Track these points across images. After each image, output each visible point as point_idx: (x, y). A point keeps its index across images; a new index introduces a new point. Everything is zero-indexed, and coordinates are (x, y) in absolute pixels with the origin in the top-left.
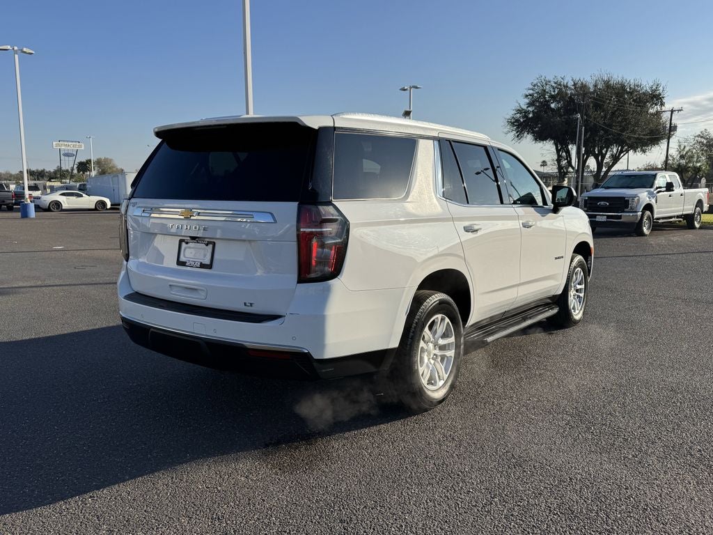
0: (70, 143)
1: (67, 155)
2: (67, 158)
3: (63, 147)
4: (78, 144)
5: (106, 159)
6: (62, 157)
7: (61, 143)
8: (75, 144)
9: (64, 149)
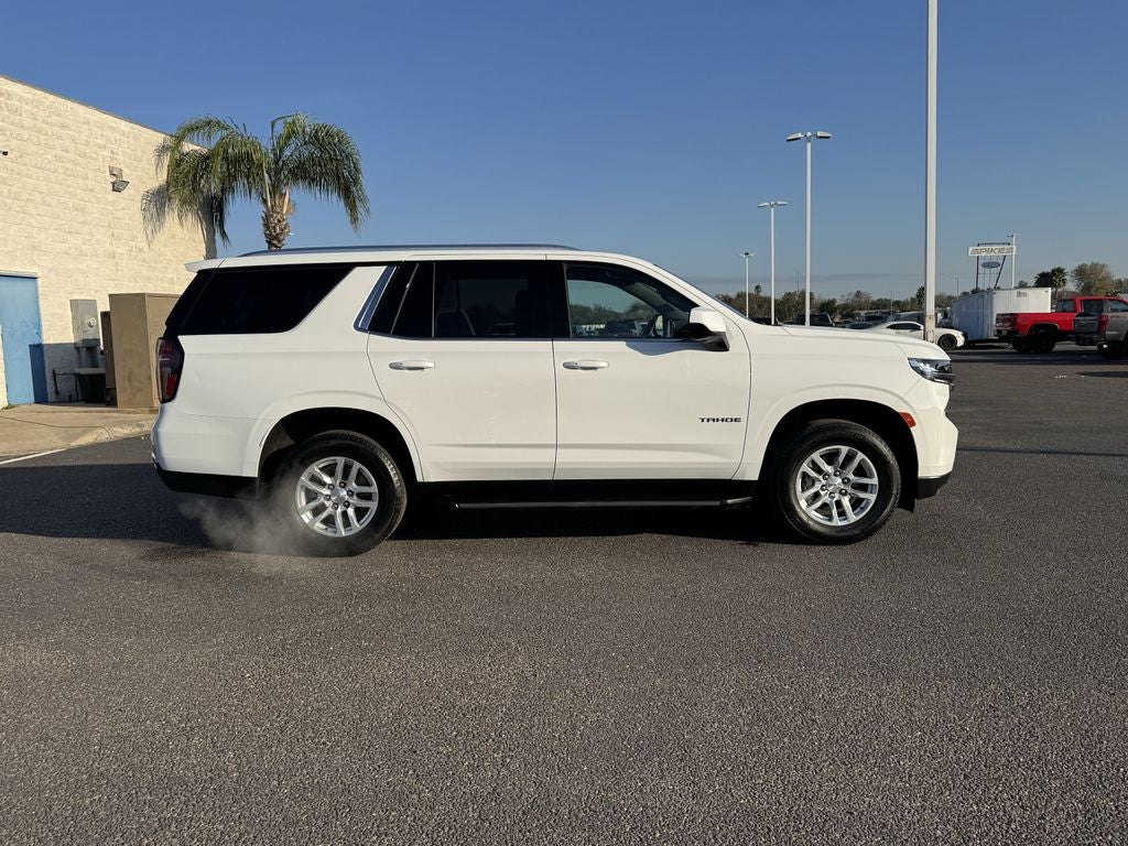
0: (994, 247)
1: (989, 265)
2: (987, 270)
3: (983, 254)
4: (1006, 247)
5: (1094, 266)
6: (981, 269)
7: (981, 247)
8: (1001, 247)
9: (985, 258)
